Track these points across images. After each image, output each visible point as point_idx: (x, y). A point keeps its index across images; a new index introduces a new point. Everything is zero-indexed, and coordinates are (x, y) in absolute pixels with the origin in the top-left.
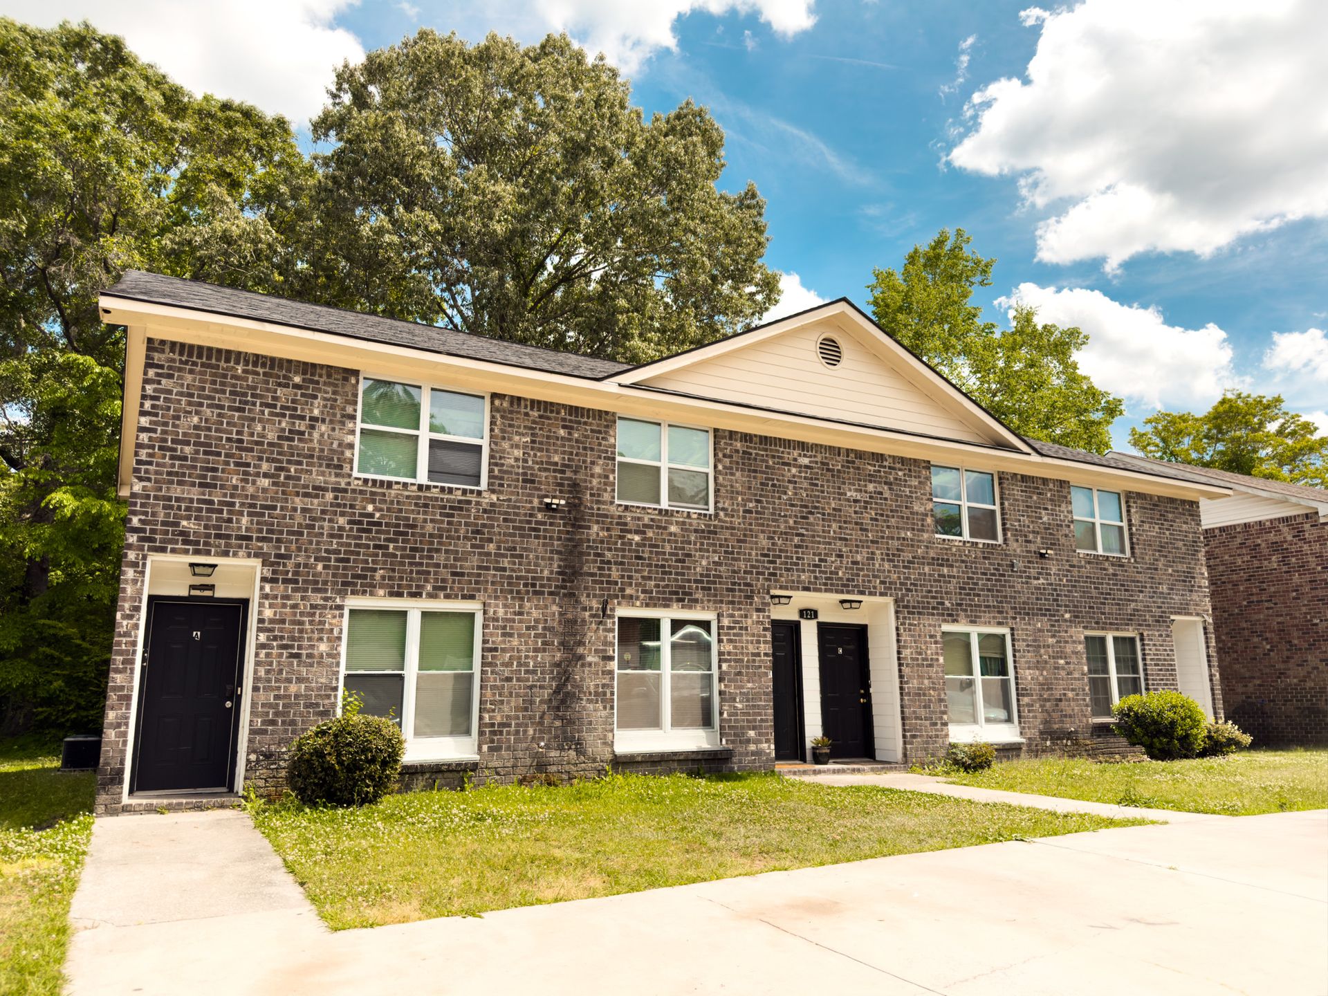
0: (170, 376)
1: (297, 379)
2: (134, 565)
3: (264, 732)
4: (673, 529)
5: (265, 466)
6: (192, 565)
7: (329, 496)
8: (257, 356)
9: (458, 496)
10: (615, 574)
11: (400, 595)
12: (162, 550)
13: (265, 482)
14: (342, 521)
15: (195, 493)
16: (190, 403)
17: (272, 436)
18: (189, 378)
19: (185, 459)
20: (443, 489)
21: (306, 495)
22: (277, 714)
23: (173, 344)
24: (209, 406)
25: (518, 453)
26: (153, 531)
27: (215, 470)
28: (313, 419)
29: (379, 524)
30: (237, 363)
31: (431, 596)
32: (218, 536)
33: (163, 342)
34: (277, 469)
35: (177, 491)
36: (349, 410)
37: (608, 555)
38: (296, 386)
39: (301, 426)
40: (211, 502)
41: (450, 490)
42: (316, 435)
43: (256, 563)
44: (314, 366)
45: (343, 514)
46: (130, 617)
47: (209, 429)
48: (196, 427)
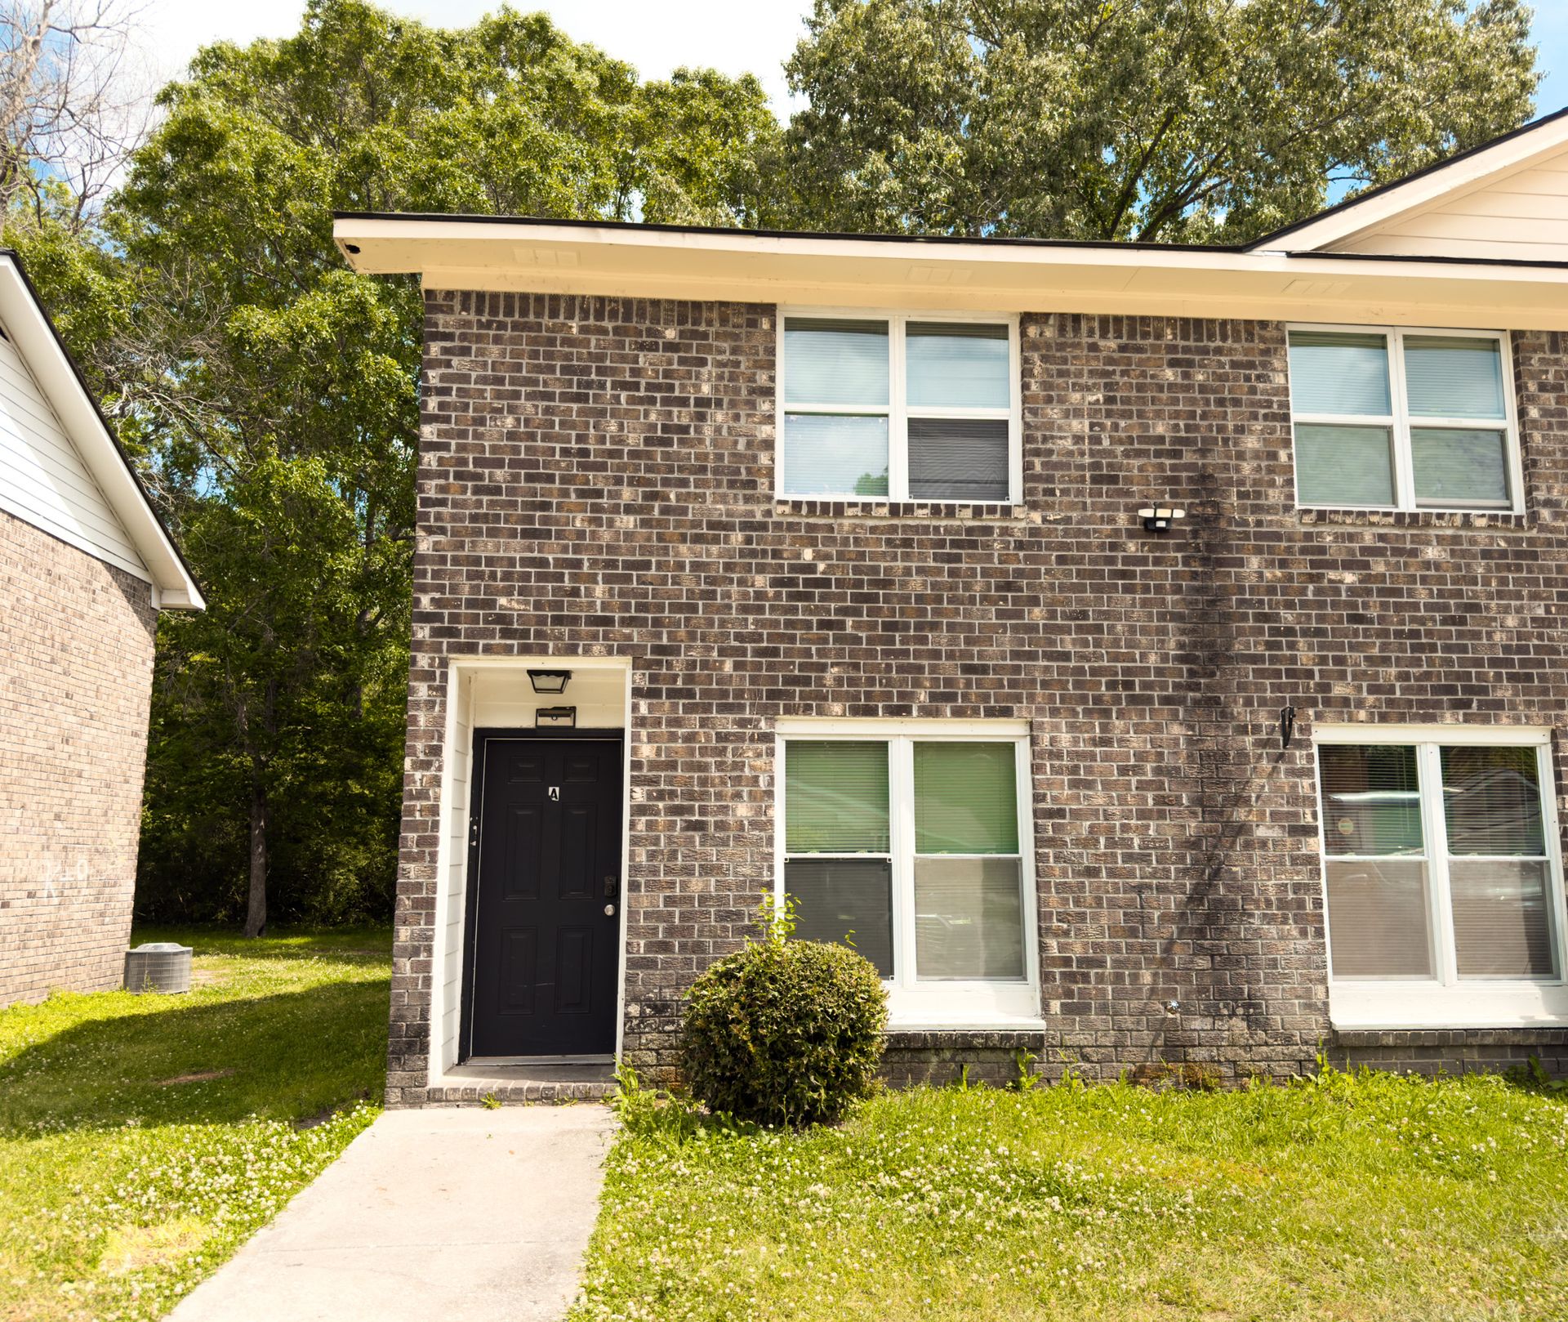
0: (465, 351)
1: (671, 334)
2: (428, 676)
3: (650, 964)
4: (1432, 553)
5: (627, 494)
6: (533, 673)
7: (737, 537)
8: (601, 300)
9: (966, 519)
10: (1305, 655)
11: (870, 712)
12: (471, 649)
13: (628, 522)
14: (761, 581)
15: (516, 549)
16: (499, 395)
17: (635, 440)
18: (494, 350)
19: (497, 490)
20: (936, 510)
21: (698, 539)
22: (670, 931)
23: (466, 295)
24: (530, 396)
25: (1081, 426)
26: (454, 618)
27: (545, 506)
28: (702, 402)
29: (825, 583)
30: (570, 316)
31: (928, 712)
32: (558, 621)
33: (450, 295)
34: (649, 496)
35: (487, 547)
36: (762, 378)
37: (1288, 617)
38: (671, 347)
39: (681, 416)
40: (543, 563)
41: (951, 511)
42: (708, 431)
43: (623, 663)
44: (697, 305)
45: (761, 569)
46: (426, 765)
47: (532, 437)
48: (511, 436)
